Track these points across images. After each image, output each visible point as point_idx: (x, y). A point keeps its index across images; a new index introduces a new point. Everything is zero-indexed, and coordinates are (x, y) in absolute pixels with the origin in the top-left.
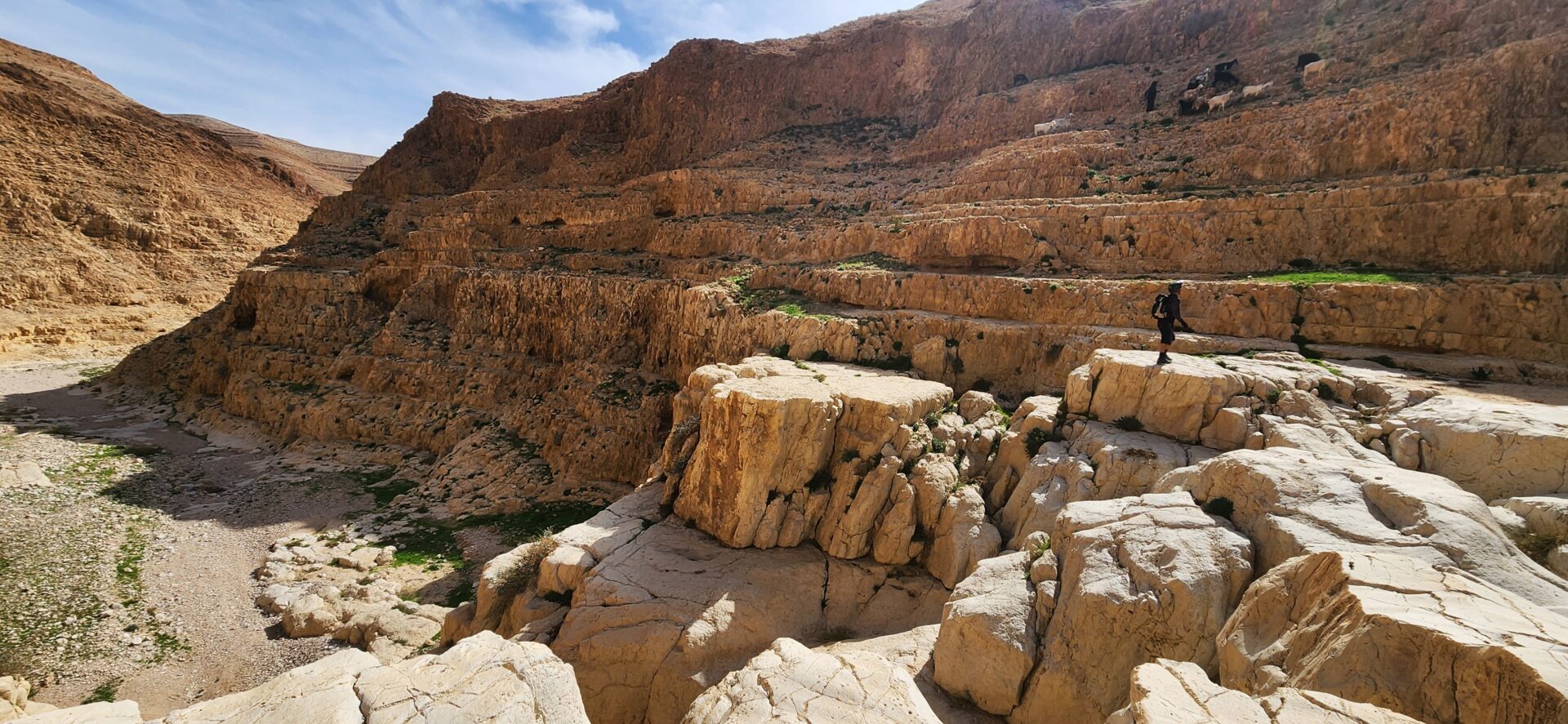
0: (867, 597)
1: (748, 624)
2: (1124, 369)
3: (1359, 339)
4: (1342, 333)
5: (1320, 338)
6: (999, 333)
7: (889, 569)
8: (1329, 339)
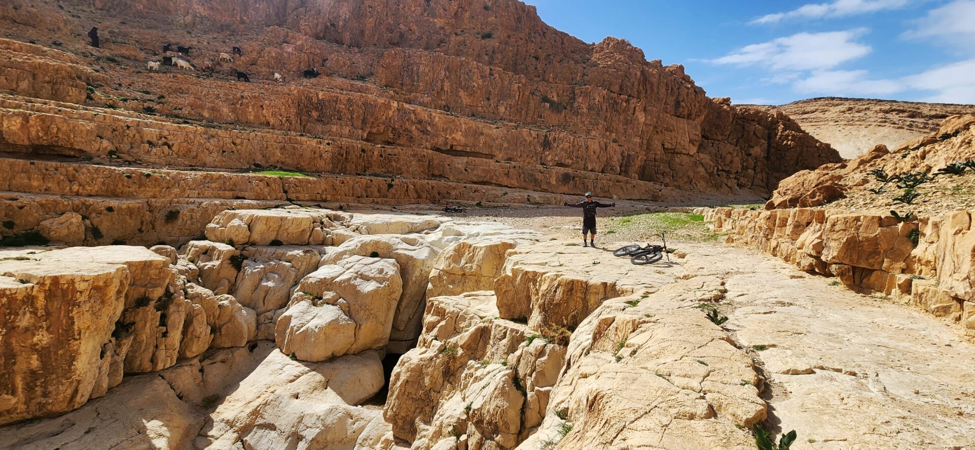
0: (200, 377)
1: (175, 425)
2: (268, 219)
3: (306, 199)
4: (301, 196)
5: (295, 199)
6: (124, 206)
7: (199, 358)
8: (298, 199)
